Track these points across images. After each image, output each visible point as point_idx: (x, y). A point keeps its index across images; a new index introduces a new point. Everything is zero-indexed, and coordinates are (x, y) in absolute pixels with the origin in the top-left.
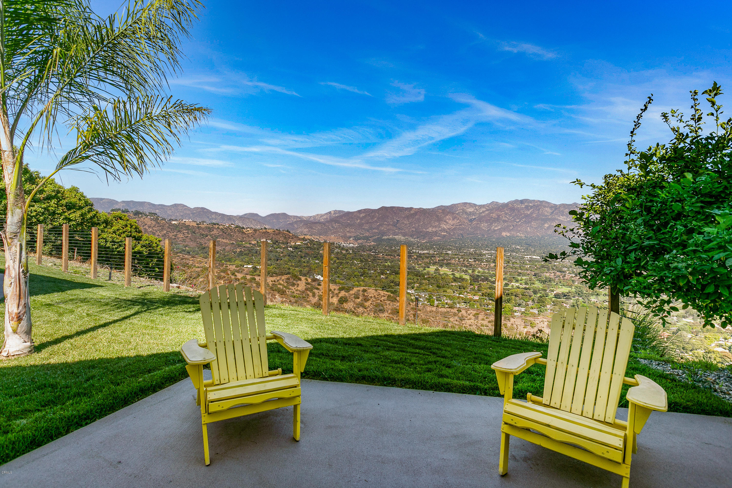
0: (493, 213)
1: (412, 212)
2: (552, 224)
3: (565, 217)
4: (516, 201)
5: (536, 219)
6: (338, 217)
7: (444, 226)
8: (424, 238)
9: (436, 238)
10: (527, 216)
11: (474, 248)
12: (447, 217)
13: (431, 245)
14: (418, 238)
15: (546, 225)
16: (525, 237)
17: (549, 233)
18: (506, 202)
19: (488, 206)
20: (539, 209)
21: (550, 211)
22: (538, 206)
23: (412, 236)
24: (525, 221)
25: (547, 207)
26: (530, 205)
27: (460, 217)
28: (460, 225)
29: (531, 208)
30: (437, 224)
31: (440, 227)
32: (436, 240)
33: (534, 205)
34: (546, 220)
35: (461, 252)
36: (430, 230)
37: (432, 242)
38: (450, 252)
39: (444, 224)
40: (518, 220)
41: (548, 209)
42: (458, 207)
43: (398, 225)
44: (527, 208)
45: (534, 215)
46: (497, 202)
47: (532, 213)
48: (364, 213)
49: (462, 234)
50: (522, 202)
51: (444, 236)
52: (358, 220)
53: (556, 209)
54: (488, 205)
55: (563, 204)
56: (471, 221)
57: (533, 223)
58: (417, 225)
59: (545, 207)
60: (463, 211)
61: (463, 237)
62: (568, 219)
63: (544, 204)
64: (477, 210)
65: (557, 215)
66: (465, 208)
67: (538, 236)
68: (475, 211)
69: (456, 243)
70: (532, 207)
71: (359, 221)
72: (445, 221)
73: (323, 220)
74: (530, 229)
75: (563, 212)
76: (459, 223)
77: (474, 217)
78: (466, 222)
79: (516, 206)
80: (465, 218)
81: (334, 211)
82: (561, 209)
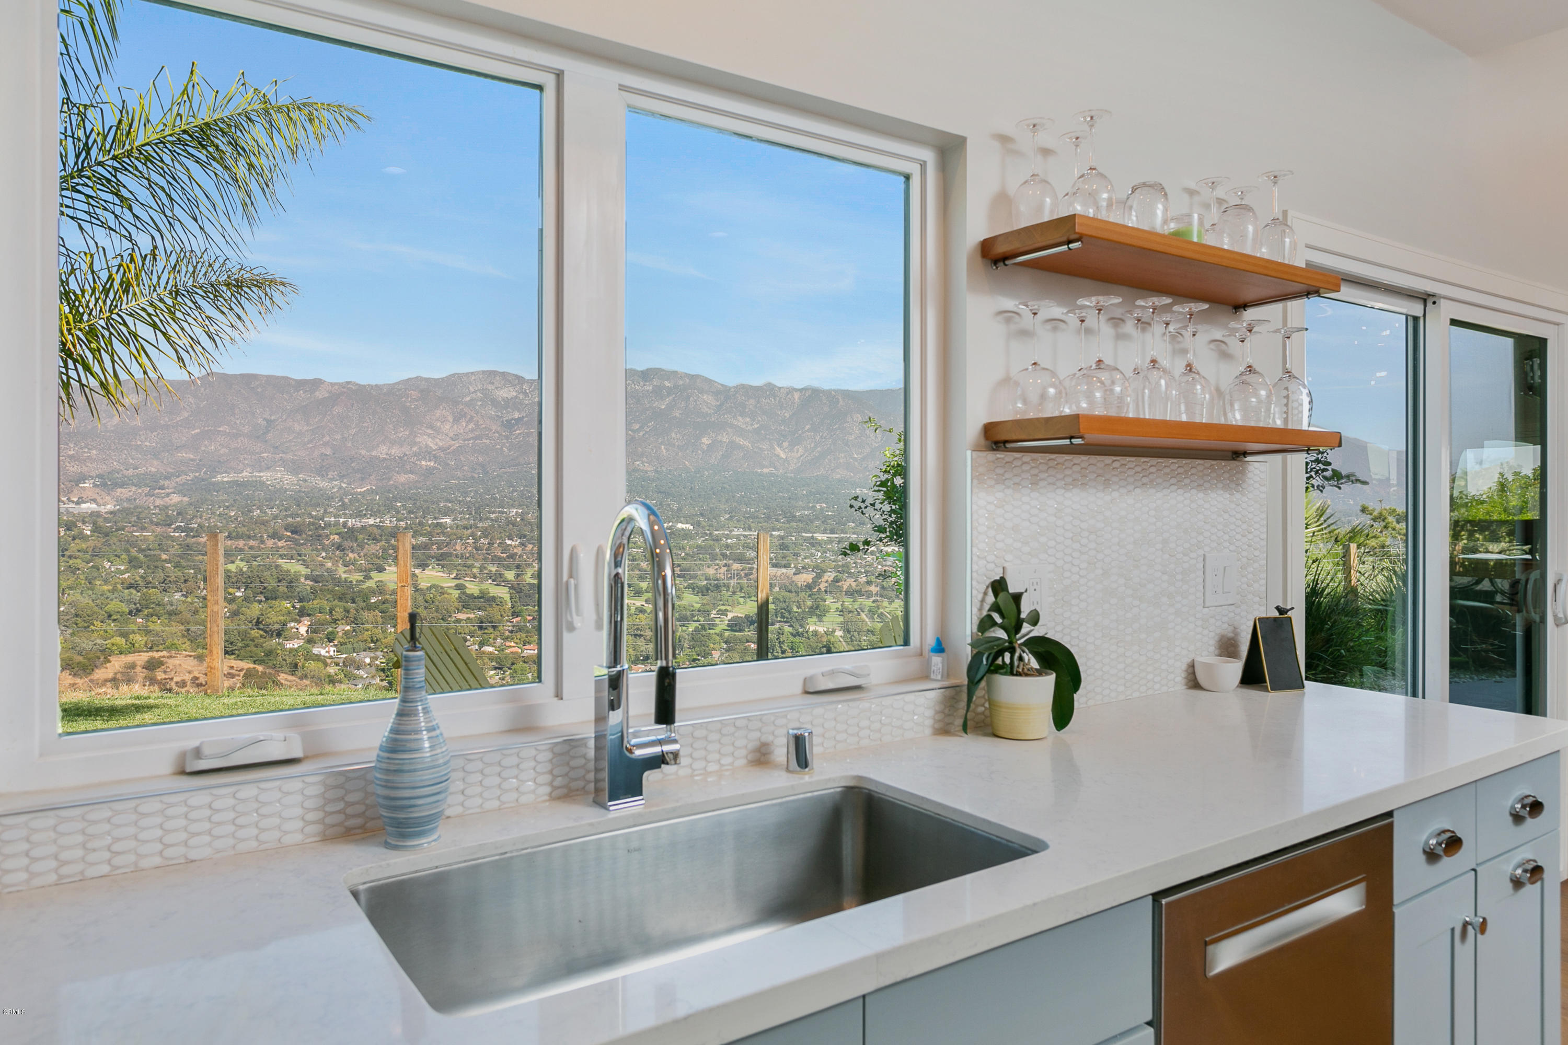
1: (321, 394)
2: (719, 438)
3: (748, 419)
5: (681, 424)
7: (427, 441)
8: (363, 479)
9: (402, 478)
10: (658, 415)
11: (520, 506)
12: (438, 413)
13: (388, 499)
14: (342, 477)
15: (706, 441)
16: (654, 471)
17: (712, 461)
20: (688, 398)
21: (714, 403)
22: (685, 388)
23: (321, 471)
24: (654, 428)
25: (707, 393)
26: (667, 383)
27: (477, 412)
28: (475, 438)
29: (669, 394)
30: (404, 433)
31: (415, 443)
32: (403, 484)
33: (676, 386)
34: (704, 427)
35: (481, 520)
36: (382, 451)
37: (389, 491)
38: (447, 520)
39: (429, 435)
41: (710, 398)
42: (471, 383)
43: (269, 436)
44: (658, 392)
45: (677, 413)
47: (670, 407)
49: (482, 466)
50: (647, 375)
51: (429, 471)
53: (727, 398)
55: (744, 386)
56: (509, 425)
57: (673, 435)
58: (339, 437)
59: (702, 391)
60: (485, 395)
61: (486, 473)
62: (756, 426)
63: (700, 383)
64: (526, 394)
65: (730, 413)
66: (490, 387)
67: (687, 470)
68: (521, 396)
69: (466, 494)
70: (670, 391)
72: (431, 427)
74: (667, 450)
75: (743, 405)
76: (472, 431)
77: (516, 415)
78: (494, 428)
80: (492, 418)
82: (740, 398)
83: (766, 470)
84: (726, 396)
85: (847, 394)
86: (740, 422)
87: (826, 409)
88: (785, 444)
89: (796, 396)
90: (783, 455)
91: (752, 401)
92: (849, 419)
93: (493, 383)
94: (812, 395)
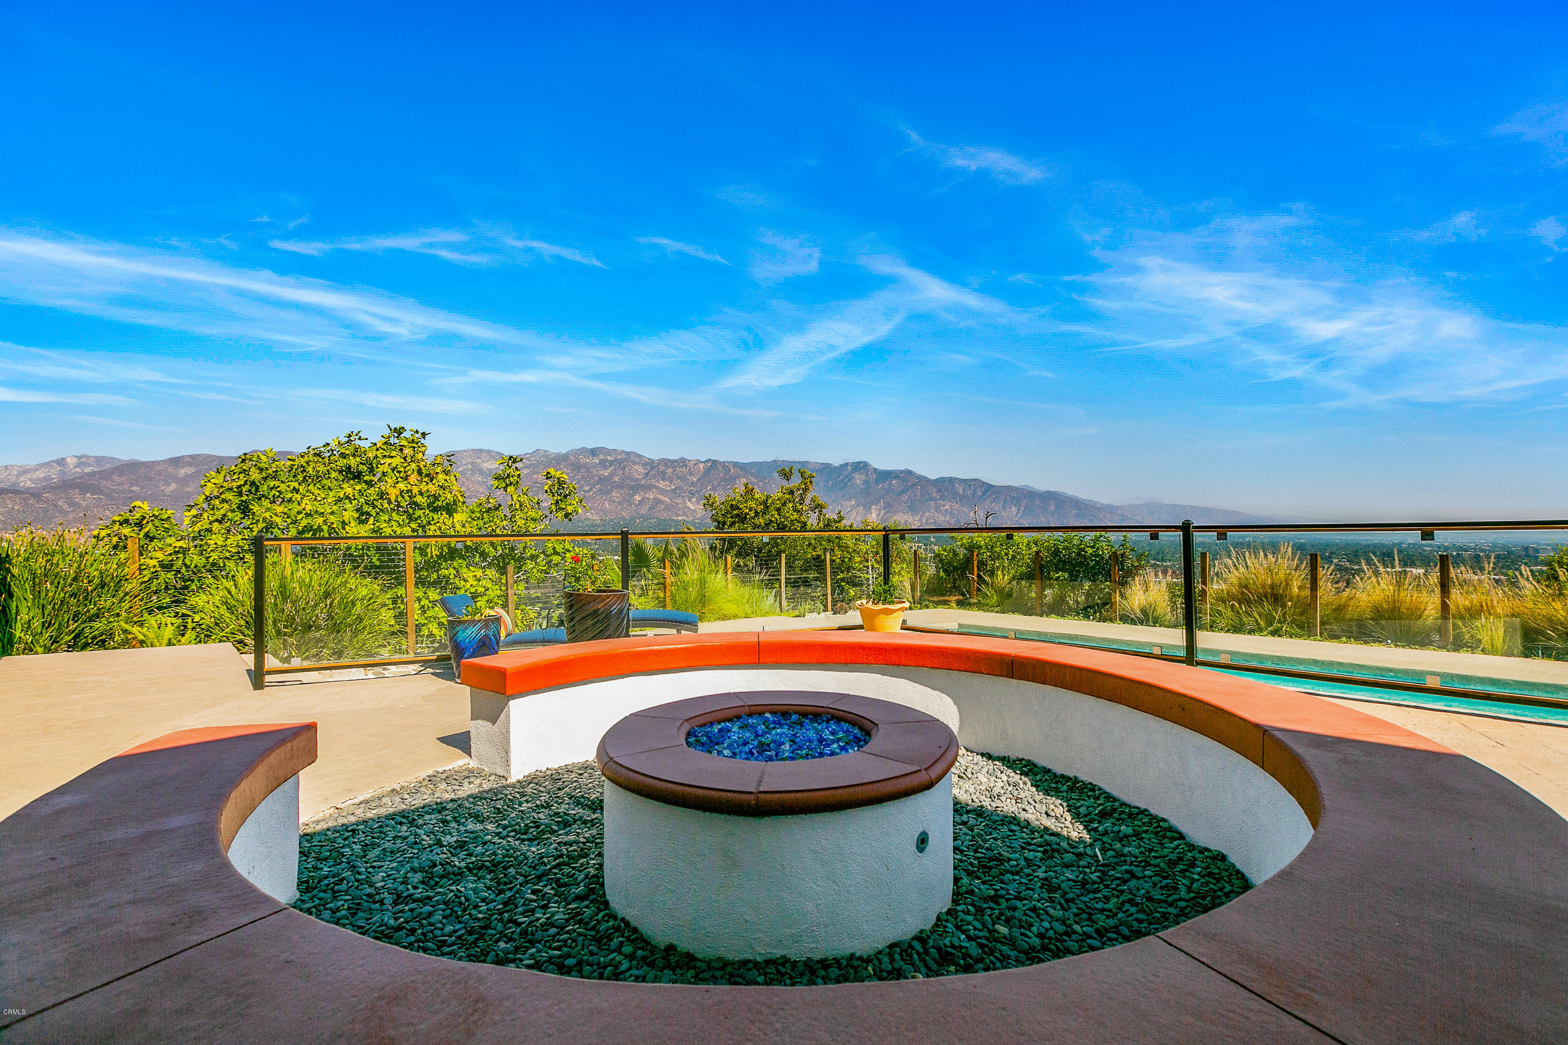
0: (538, 473)
2: (647, 495)
3: (667, 483)
4: (583, 451)
5: (620, 486)
6: (91, 475)
10: (602, 480)
15: (637, 498)
16: (601, 520)
17: (642, 512)
18: (564, 452)
19: (528, 459)
20: (624, 468)
21: (643, 471)
22: (622, 461)
24: (601, 490)
25: (638, 464)
26: (609, 458)
27: (467, 479)
29: (610, 466)
33: (616, 460)
34: (636, 488)
40: (587, 488)
41: (640, 468)
42: (463, 458)
44: (603, 463)
45: (617, 479)
46: (546, 451)
47: (612, 475)
48: (190, 464)
50: (594, 452)
52: (169, 484)
53: (652, 468)
54: (528, 456)
55: (664, 460)
57: (614, 494)
59: (634, 463)
60: (474, 467)
62: (673, 487)
63: (632, 458)
65: (654, 478)
66: (478, 461)
67: (624, 519)
70: (611, 463)
71: (173, 486)
73: (29, 484)
74: (610, 505)
75: (664, 473)
78: (481, 490)
79: (583, 460)
80: (479, 483)
81: (79, 458)
82: (662, 468)
83: (680, 518)
84: (651, 465)
85: (736, 465)
86: (662, 484)
87: (722, 475)
88: (694, 500)
89: (701, 466)
90: (692, 507)
91: (670, 470)
92: (738, 481)
93: (480, 458)
94: (713, 465)
